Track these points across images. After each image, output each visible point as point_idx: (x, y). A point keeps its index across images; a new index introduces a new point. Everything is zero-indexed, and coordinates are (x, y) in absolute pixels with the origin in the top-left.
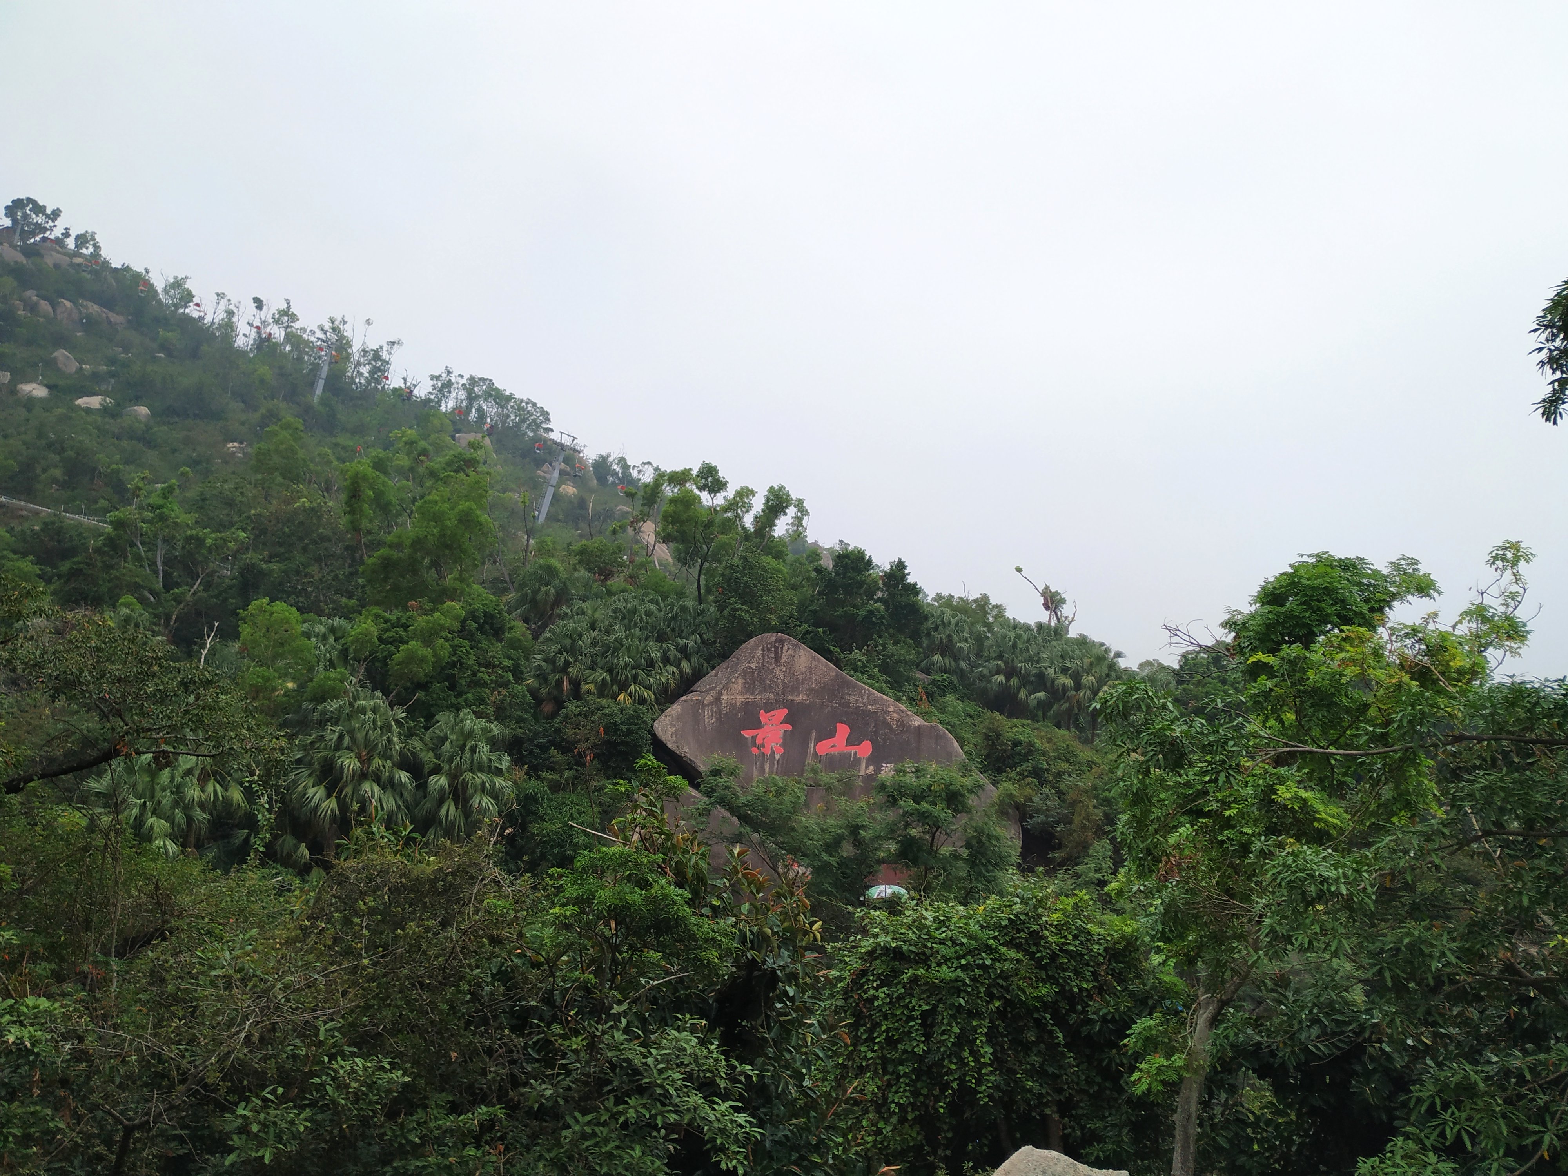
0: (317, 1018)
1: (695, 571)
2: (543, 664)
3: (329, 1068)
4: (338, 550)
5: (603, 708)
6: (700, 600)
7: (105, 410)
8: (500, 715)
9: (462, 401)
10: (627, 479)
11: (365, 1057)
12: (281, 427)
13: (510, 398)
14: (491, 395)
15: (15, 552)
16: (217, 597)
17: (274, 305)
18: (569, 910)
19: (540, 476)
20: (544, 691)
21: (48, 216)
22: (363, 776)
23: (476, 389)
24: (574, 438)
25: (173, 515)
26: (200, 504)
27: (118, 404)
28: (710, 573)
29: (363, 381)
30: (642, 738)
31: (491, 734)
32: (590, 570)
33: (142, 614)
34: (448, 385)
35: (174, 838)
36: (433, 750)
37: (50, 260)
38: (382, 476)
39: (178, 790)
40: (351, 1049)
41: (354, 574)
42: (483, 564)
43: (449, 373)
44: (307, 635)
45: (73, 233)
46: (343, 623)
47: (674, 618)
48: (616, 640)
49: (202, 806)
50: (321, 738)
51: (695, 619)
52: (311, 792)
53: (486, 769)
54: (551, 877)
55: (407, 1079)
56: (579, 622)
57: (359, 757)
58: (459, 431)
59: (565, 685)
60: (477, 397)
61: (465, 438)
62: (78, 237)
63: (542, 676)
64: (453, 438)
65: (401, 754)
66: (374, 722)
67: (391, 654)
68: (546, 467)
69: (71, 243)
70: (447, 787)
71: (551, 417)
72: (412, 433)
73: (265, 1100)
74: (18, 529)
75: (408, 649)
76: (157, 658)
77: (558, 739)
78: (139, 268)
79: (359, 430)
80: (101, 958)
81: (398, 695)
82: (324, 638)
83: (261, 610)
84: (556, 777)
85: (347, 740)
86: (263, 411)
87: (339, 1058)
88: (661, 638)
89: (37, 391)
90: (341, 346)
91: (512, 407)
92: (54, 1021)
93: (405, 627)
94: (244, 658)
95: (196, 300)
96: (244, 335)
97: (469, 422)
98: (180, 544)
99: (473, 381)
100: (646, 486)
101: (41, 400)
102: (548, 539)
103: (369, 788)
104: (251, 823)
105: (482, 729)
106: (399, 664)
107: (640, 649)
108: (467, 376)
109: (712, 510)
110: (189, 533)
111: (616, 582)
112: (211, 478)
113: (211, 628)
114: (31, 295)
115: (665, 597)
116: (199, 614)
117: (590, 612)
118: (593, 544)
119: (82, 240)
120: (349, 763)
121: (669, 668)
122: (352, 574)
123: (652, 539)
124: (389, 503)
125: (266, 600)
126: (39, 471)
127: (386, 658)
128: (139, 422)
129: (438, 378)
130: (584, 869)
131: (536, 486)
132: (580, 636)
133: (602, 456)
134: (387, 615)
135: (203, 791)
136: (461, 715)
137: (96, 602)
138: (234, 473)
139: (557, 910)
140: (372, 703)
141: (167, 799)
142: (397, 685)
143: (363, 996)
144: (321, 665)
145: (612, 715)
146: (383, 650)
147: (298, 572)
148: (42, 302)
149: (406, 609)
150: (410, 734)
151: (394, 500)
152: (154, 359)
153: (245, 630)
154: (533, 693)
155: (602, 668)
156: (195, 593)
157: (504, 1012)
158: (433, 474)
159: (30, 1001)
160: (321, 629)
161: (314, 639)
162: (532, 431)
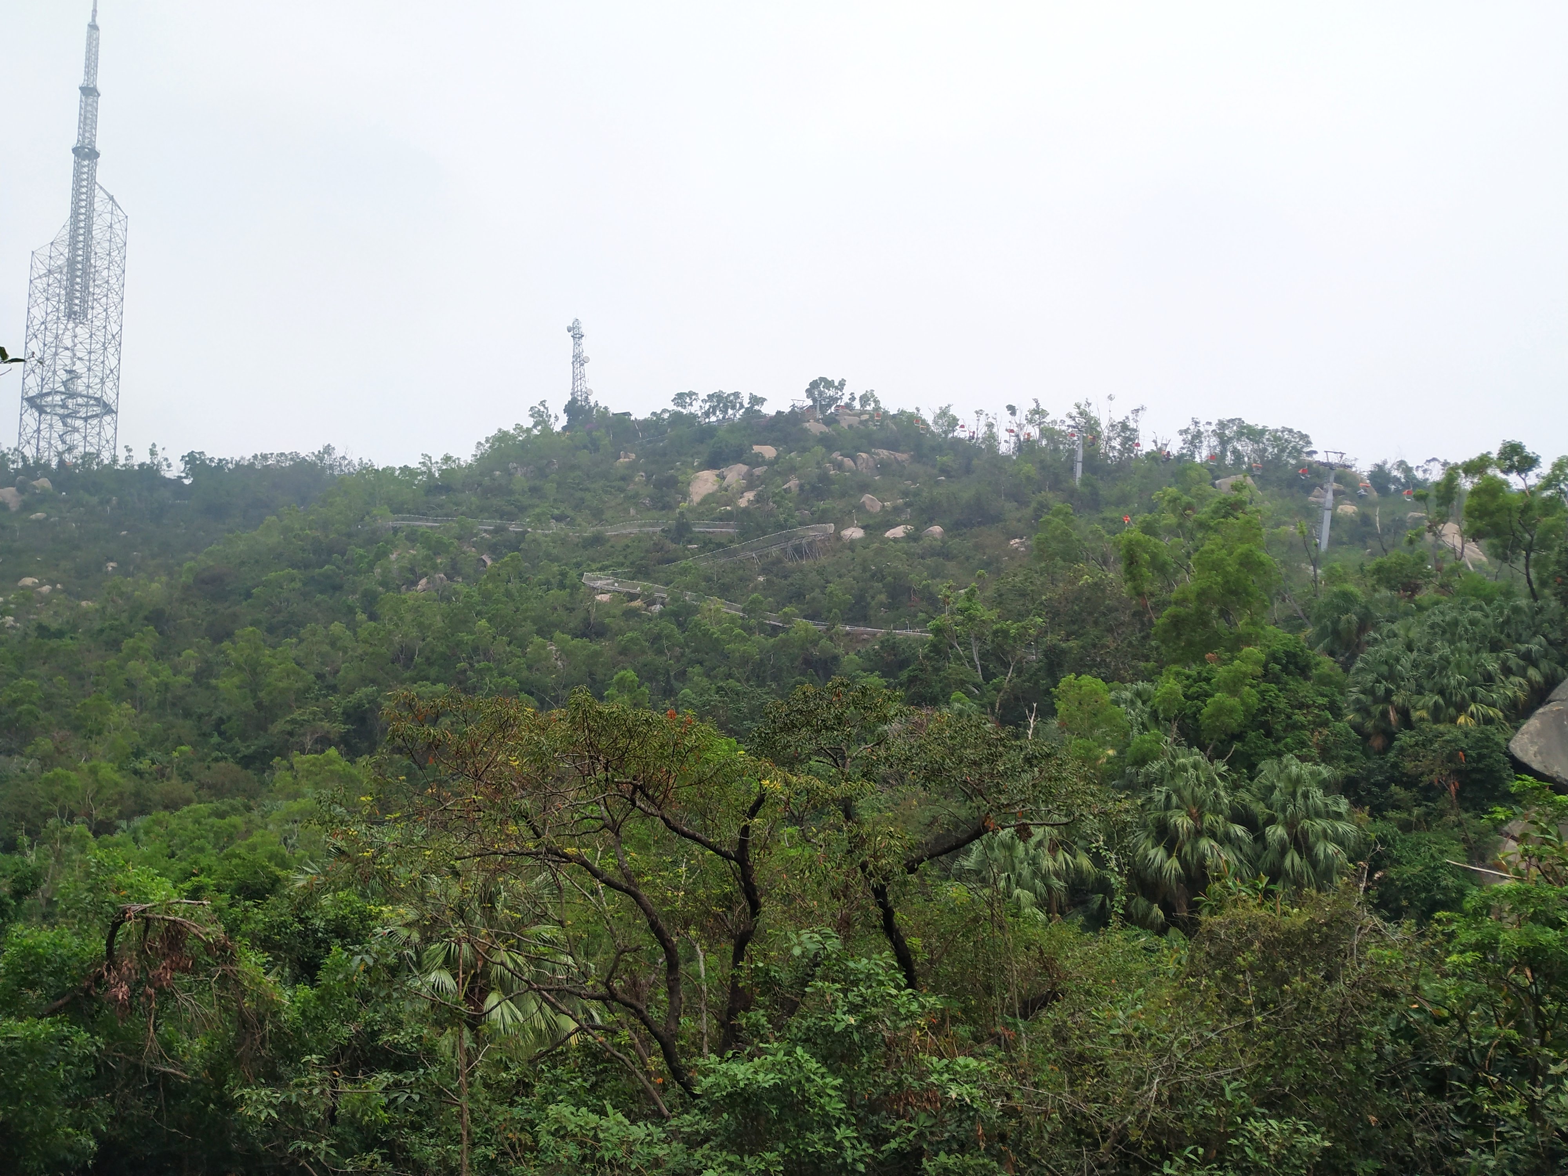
0: (1221, 1077)
1: (1520, 564)
2: (1362, 696)
3: (1244, 1129)
4: (1125, 618)
5: (1442, 734)
6: (1534, 596)
7: (910, 537)
8: (1326, 755)
9: (1215, 447)
10: (1411, 483)
11: (1280, 1118)
12: (1053, 515)
13: (1263, 432)
14: (1242, 434)
15: (865, 671)
16: (1029, 680)
17: (1025, 407)
18: (1470, 957)
19: (1313, 503)
20: (1369, 725)
21: (836, 388)
22: (1198, 833)
23: (1227, 432)
24: (1342, 454)
25: (979, 614)
26: (999, 600)
27: (917, 529)
28: (1540, 564)
29: (1116, 454)
30: (1499, 762)
31: (1321, 778)
32: (1391, 588)
33: (971, 706)
34: (1198, 435)
35: (1040, 907)
36: (1263, 800)
37: (845, 422)
38: (1152, 538)
39: (1034, 862)
40: (1263, 1110)
41: (1146, 637)
42: (1272, 604)
43: (1196, 423)
44: (1116, 702)
45: (857, 396)
46: (1147, 685)
47: (1507, 622)
48: (1441, 658)
49: (1057, 875)
50: (1150, 800)
51: (1533, 618)
52: (1152, 853)
53: (1324, 814)
54: (1439, 921)
55: (1327, 1144)
56: (1392, 645)
57: (1190, 815)
58: (1218, 478)
59: (1392, 715)
60: (1230, 439)
61: (1225, 483)
62: (861, 398)
63: (1362, 709)
64: (1213, 485)
65: (1232, 808)
66: (1198, 778)
67: (1199, 710)
68: (1317, 491)
69: (857, 405)
70: (1286, 836)
71: (1312, 439)
72: (1173, 491)
73: (1187, 1160)
74: (863, 651)
75: (1215, 702)
76: (1002, 739)
77: (1397, 774)
78: (910, 409)
79: (1123, 500)
80: (1010, 1020)
81: (1215, 748)
82: (1132, 703)
83: (1070, 685)
84: (1405, 815)
85: (1174, 799)
86: (1034, 505)
87: (1252, 1120)
88: (1495, 647)
89: (854, 533)
90: (1090, 426)
91: (1268, 440)
92: (984, 1080)
93: (1208, 680)
94: (1064, 732)
95: (960, 423)
96: (1006, 441)
97: (1226, 467)
98: (989, 638)
99: (1222, 425)
100: (1438, 484)
101: (860, 539)
102: (1337, 565)
103: (1205, 844)
104: (1104, 886)
105: (1311, 774)
106: (1209, 717)
107: (1472, 663)
108: (1215, 422)
109: (1529, 493)
110: (995, 627)
111: (1426, 595)
112: (1003, 575)
113: (1031, 711)
114: (837, 456)
115: (1489, 601)
116: (1017, 699)
117: (1402, 632)
118: (1390, 559)
119: (865, 399)
120: (1182, 821)
121: (1513, 679)
122: (1143, 638)
123: (1457, 541)
124: (1165, 564)
125: (1073, 676)
126: (869, 599)
127: (1195, 714)
128: (936, 540)
129: (1186, 431)
130: (1475, 910)
131: (1311, 513)
132: (1397, 660)
133: (1378, 465)
134: (1187, 671)
135: (1055, 860)
136: (1285, 761)
137: (933, 701)
138: (1020, 566)
139: (1454, 958)
140: (1191, 759)
141: (1026, 871)
142: (1211, 739)
143: (1261, 1056)
144: (1135, 730)
145: (1455, 740)
146: (1191, 706)
147: (1094, 646)
148: (846, 459)
149: (1204, 662)
150: (1235, 787)
151: (1169, 559)
152: (938, 483)
153: (1061, 706)
154: (1357, 728)
155: (1431, 691)
156: (1010, 681)
157: (1416, 1073)
158: (1202, 525)
159: (961, 1060)
160: (1127, 695)
161: (1123, 706)
162: (1294, 458)
